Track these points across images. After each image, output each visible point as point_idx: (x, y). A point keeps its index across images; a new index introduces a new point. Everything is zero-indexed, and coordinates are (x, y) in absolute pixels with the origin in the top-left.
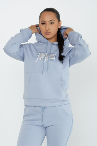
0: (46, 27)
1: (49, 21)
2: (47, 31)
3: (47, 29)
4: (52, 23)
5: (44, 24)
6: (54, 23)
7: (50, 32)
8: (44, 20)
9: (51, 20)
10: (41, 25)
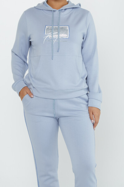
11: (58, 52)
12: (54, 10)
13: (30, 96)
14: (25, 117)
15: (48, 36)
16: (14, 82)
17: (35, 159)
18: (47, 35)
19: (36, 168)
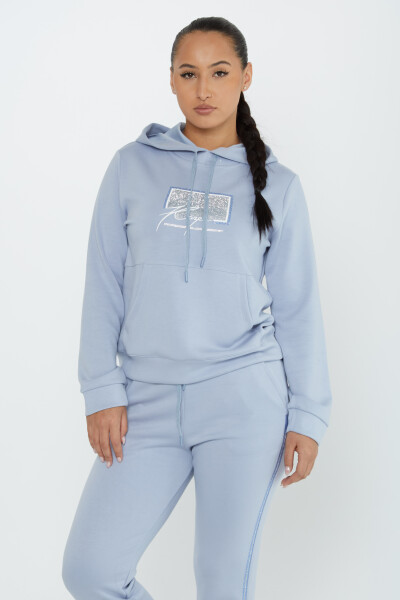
0: (198, 88)
1: (209, 67)
2: (202, 103)
3: (203, 95)
4: (219, 73)
5: (190, 75)
6: (226, 73)
7: (214, 106)
8: (190, 63)
9: (216, 62)
10: (181, 79)
11: (202, 267)
15: (171, 213)
18: (171, 210)
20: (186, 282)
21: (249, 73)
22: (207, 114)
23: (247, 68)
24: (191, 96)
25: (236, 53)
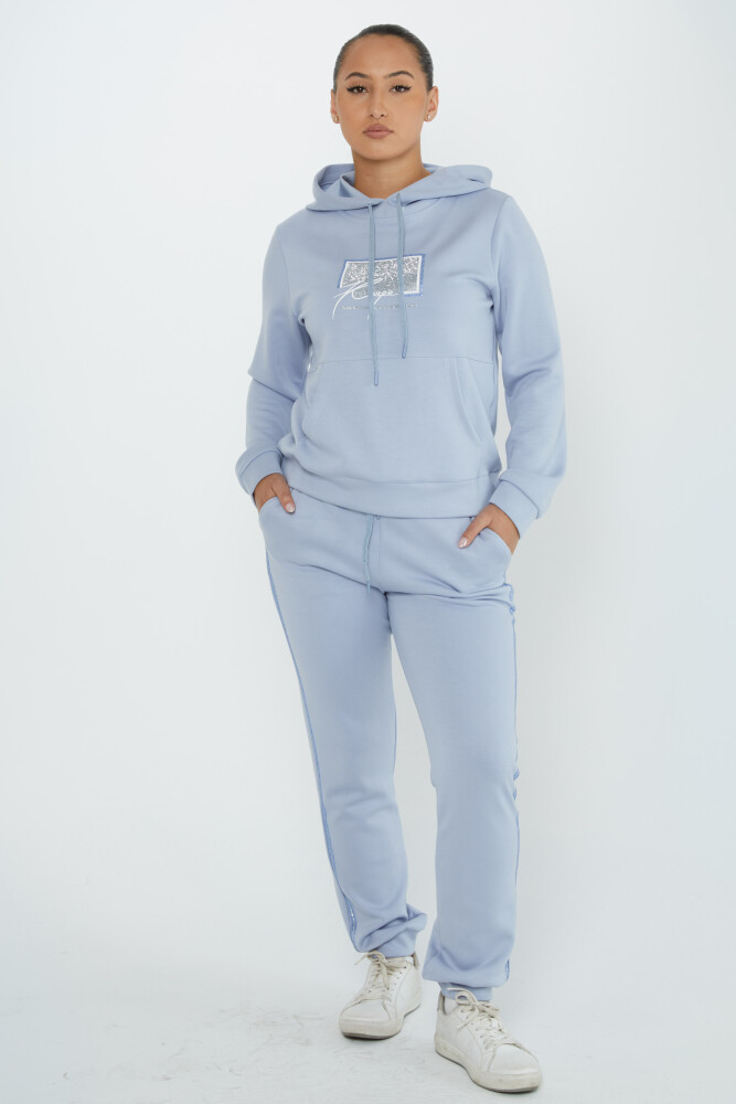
0: (370, 104)
1: (385, 77)
2: (375, 122)
3: (377, 113)
4: (398, 88)
5: (359, 89)
6: (407, 89)
7: (390, 128)
8: (360, 71)
9: (395, 71)
10: (347, 94)
11: (403, 357)
12: (375, 201)
13: (283, 505)
14: (271, 579)
15: (347, 292)
16: (245, 449)
17: (317, 763)
18: (347, 289)
19: (317, 764)
20: (376, 385)
21: (434, 100)
22: (381, 138)
23: (433, 91)
24: (362, 115)
25: (419, 65)
